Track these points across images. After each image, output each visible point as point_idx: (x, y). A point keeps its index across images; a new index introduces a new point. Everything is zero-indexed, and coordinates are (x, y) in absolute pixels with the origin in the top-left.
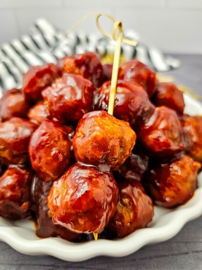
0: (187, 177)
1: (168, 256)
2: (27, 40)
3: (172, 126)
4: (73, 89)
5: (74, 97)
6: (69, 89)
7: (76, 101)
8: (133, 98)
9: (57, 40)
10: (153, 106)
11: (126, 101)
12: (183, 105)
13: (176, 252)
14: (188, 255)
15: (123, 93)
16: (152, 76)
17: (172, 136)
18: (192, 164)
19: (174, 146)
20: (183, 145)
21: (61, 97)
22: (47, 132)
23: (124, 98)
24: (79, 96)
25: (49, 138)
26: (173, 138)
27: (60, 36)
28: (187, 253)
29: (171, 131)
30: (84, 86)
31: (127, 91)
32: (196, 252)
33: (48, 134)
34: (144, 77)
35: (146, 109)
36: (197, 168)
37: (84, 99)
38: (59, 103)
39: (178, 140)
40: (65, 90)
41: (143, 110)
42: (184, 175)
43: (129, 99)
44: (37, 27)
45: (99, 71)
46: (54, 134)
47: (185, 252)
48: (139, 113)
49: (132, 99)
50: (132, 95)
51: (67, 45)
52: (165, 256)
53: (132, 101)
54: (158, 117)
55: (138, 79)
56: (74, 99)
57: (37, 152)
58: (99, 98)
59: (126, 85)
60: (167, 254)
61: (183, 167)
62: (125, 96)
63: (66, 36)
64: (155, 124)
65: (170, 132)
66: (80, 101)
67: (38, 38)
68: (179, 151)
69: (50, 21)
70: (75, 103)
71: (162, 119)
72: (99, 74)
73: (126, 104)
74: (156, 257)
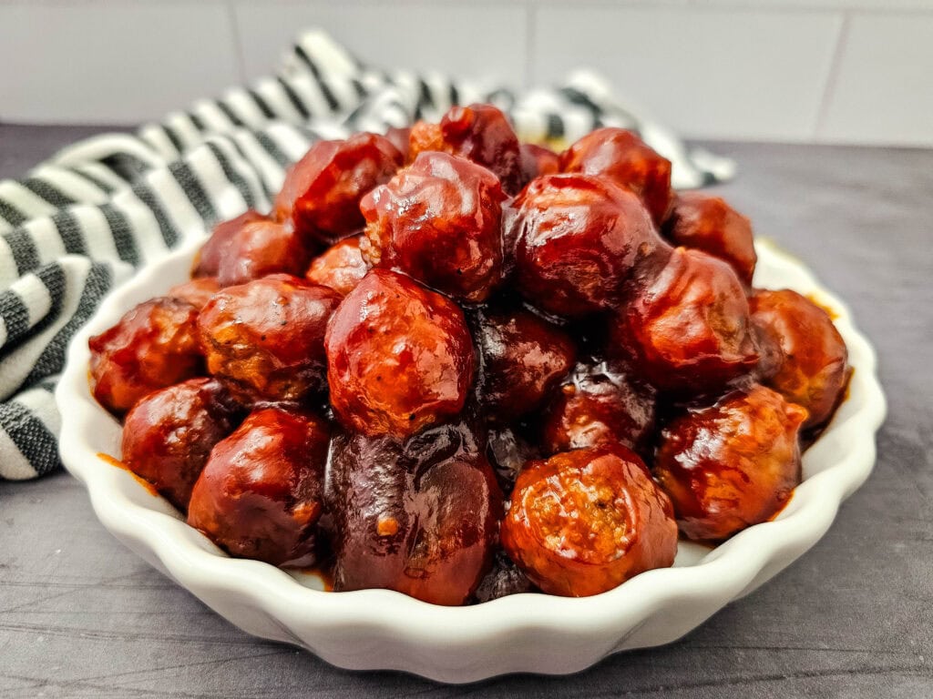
0: (770, 444)
1: (722, 683)
2: (271, 92)
3: (723, 296)
4: (449, 188)
5: (453, 206)
6: (440, 187)
7: (459, 217)
8: (614, 217)
9: (360, 90)
10: (665, 245)
11: (593, 222)
12: (750, 257)
13: (745, 675)
14: (781, 684)
15: (584, 202)
16: (661, 168)
17: (724, 322)
18: (784, 408)
19: (730, 354)
20: (755, 350)
21: (418, 209)
22: (383, 293)
23: (588, 215)
24: (467, 206)
25: (388, 308)
26: (725, 329)
27: (371, 81)
28: (781, 678)
29: (720, 310)
30: (479, 181)
31: (596, 198)
32: (807, 675)
33: (385, 300)
34: (638, 169)
35: (649, 250)
36: (797, 423)
37: (479, 216)
38: (412, 223)
39: (741, 337)
40: (428, 190)
41: (640, 252)
42: (761, 436)
43: (601, 217)
44: (300, 52)
45: (509, 155)
46: (400, 299)
47: (775, 673)
48: (629, 260)
49: (610, 218)
50: (610, 209)
51: (395, 104)
52: (712, 683)
53: (610, 224)
54: (682, 272)
55: (623, 173)
56: (452, 214)
57: (353, 348)
58: (517, 217)
59: (594, 183)
60: (717, 677)
61: (755, 414)
62: (591, 209)
63: (388, 81)
64: (672, 288)
65: (715, 314)
66: (470, 220)
67: (304, 85)
68: (743, 368)
69: (339, 38)
70: (456, 222)
71: (693, 278)
72: (510, 163)
73: (593, 229)
74: (686, 685)
